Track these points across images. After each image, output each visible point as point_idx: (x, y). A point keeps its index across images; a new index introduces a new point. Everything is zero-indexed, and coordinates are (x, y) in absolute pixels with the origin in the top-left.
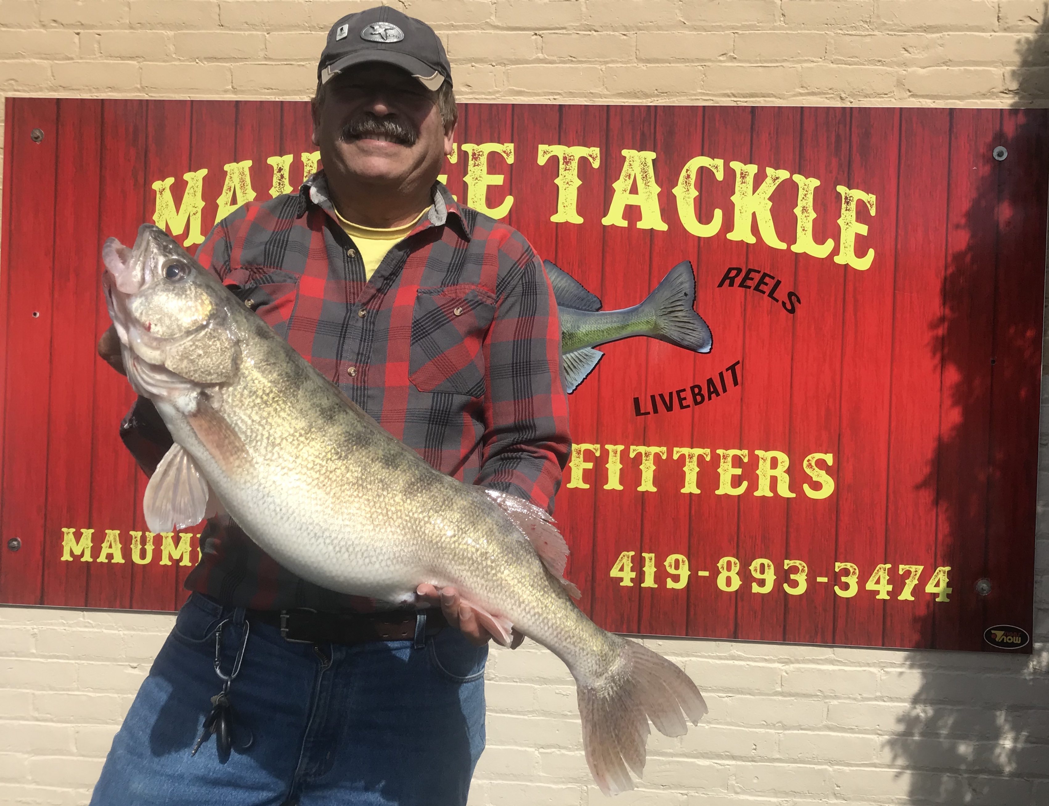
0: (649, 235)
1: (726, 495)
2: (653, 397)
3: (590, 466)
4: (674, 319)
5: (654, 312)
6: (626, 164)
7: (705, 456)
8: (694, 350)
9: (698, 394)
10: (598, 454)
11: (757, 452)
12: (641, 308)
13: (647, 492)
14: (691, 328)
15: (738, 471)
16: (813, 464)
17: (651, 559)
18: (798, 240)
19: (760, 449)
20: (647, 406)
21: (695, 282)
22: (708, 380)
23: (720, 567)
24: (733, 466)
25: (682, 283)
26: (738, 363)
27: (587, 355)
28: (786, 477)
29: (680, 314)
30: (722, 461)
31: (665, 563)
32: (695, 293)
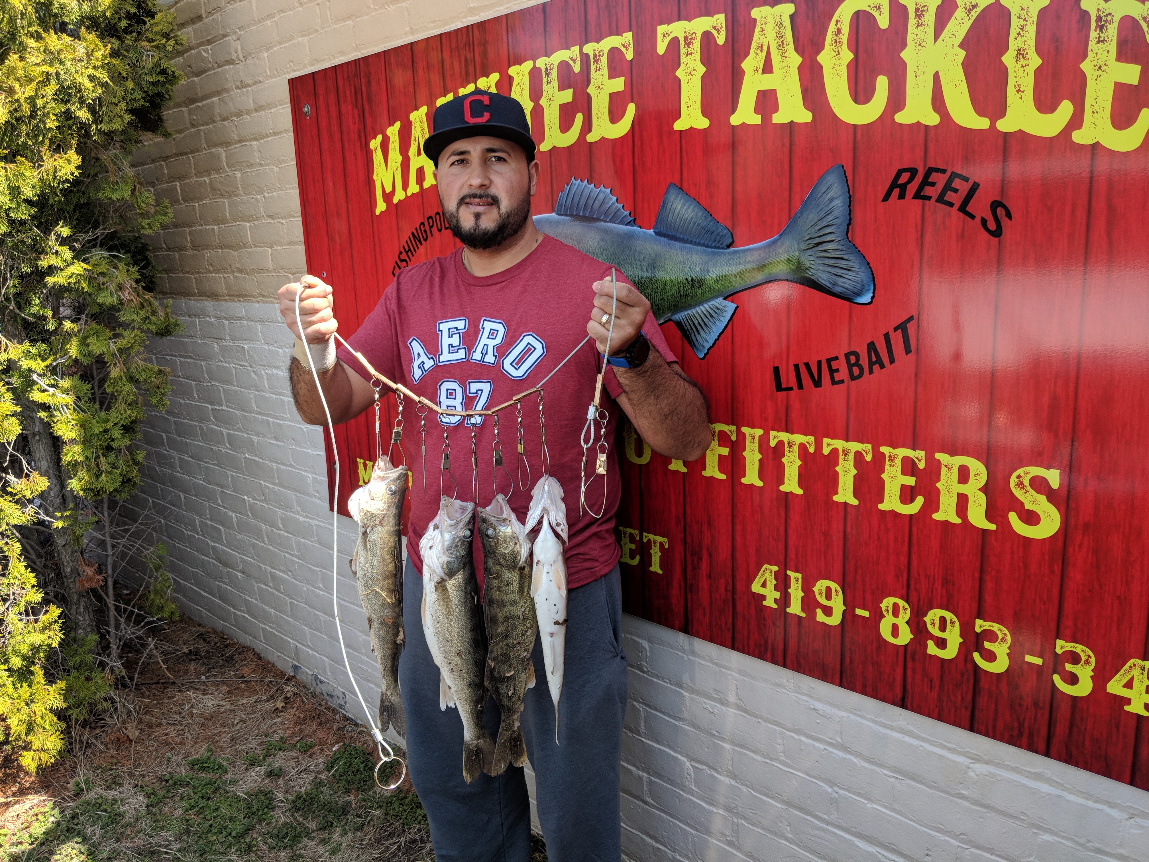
0: (788, 131)
1: (893, 513)
2: (796, 367)
3: (725, 451)
4: (822, 254)
5: (796, 246)
6: (757, 29)
7: (864, 454)
8: (850, 300)
9: (855, 365)
10: (734, 438)
11: (938, 456)
12: (781, 240)
13: (791, 493)
14: (844, 267)
15: (911, 481)
16: (1026, 483)
17: (797, 580)
18: (1008, 110)
19: (943, 451)
20: (789, 378)
21: (850, 197)
22: (868, 344)
23: (883, 609)
24: (903, 473)
25: (832, 200)
26: (911, 318)
27: (719, 309)
28: (982, 499)
29: (830, 246)
30: (887, 463)
31: (814, 589)
32: (850, 214)
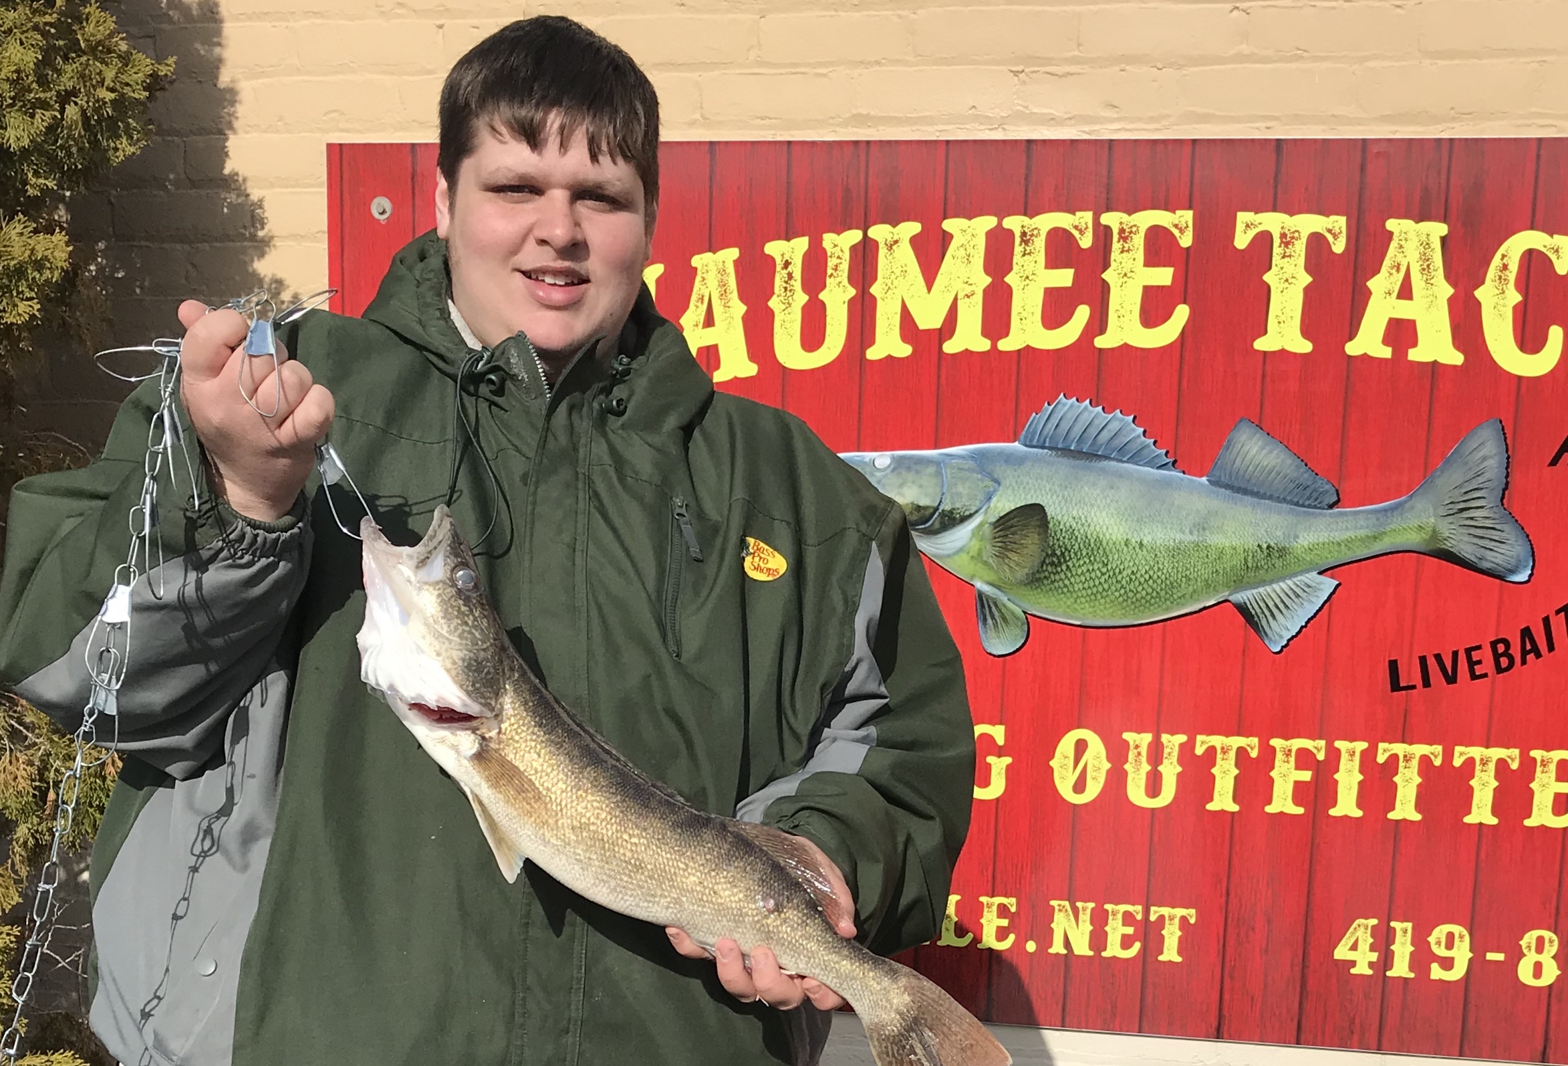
0: (1430, 373)
1: (1543, 828)
3: (1306, 776)
4: (1466, 522)
5: (1431, 510)
6: (1393, 245)
7: (1509, 761)
8: (1502, 578)
9: (1502, 655)
10: (1321, 756)
12: (1409, 504)
13: (1405, 820)
14: (1499, 539)
17: (1405, 931)
20: (1411, 675)
21: (1508, 458)
22: (1522, 631)
23: (1524, 947)
24: (1558, 780)
25: (1484, 459)
27: (1309, 586)
29: (1477, 513)
30: (1539, 769)
31: (1429, 939)
32: (1507, 477)
